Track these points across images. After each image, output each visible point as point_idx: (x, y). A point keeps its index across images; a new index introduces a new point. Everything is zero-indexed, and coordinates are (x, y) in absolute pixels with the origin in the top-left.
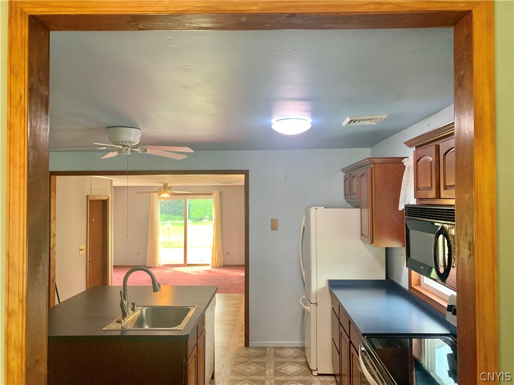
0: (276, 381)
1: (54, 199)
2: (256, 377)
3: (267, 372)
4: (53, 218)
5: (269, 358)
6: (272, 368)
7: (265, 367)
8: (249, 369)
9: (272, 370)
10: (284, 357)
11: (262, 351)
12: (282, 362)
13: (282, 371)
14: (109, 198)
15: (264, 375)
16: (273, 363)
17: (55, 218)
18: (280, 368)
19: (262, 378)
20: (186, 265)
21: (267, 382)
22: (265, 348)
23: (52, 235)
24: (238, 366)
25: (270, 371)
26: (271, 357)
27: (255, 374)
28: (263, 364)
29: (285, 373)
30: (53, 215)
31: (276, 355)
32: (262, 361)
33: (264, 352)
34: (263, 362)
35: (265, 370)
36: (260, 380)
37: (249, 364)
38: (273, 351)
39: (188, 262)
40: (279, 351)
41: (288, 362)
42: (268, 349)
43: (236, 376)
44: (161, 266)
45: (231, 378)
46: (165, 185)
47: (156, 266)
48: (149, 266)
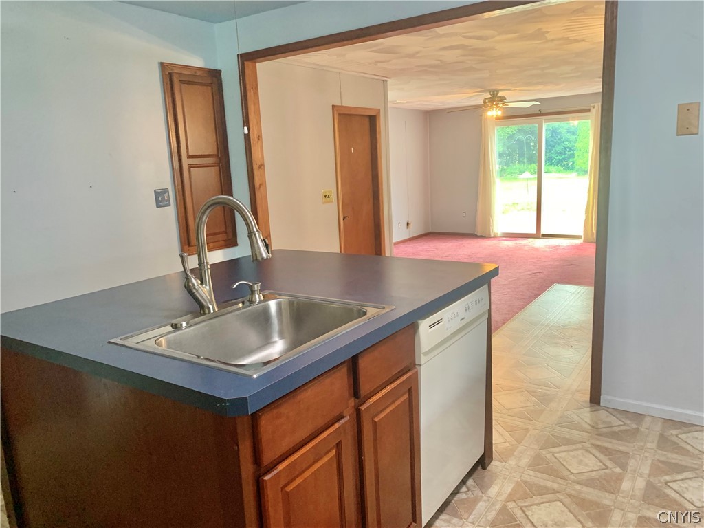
0: (643, 520)
1: (254, 104)
2: (591, 490)
3: (626, 485)
4: (256, 137)
5: (642, 444)
6: (641, 475)
7: (624, 467)
8: (580, 462)
9: (640, 484)
10: (686, 453)
11: (628, 422)
12: (676, 464)
13: (669, 492)
14: (379, 112)
15: (614, 491)
16: (649, 462)
17: (259, 138)
18: (666, 483)
19: (607, 499)
20: (538, 235)
21: (616, 517)
22: (638, 417)
23: (255, 167)
24: (556, 449)
25: (634, 484)
26: (649, 445)
27: (590, 483)
28: (621, 459)
29: (675, 501)
30: (256, 132)
31: (664, 441)
32: (621, 448)
33: (634, 426)
34: (623, 453)
35: (619, 479)
36: (598, 505)
37: (584, 448)
38: (658, 428)
39: (543, 231)
40: (674, 432)
41: (694, 470)
42: (648, 420)
43: (539, 475)
44: (499, 235)
45: (527, 478)
46: (494, 94)
47: (490, 235)
48: (479, 235)
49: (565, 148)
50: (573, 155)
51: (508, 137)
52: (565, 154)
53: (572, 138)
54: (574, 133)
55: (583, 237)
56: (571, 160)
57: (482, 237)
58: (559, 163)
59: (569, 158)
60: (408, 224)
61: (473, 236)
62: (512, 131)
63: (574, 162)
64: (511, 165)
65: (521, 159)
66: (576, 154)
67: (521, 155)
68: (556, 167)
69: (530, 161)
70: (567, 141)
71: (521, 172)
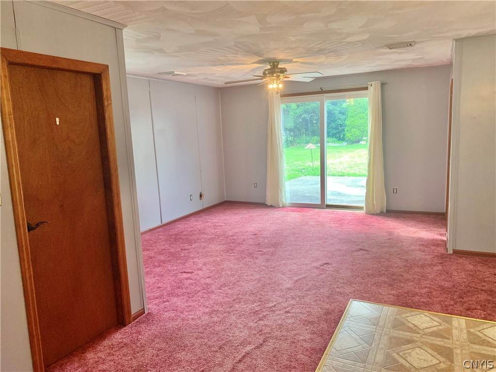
20: (323, 205)
39: (327, 202)
46: (274, 65)
47: (279, 205)
48: (269, 204)
49: (338, 125)
50: (343, 130)
51: (297, 117)
52: (338, 129)
53: (343, 117)
54: (343, 114)
55: (365, 208)
56: (342, 133)
57: (271, 207)
58: (333, 135)
59: (341, 132)
60: (201, 196)
61: (263, 205)
62: (300, 112)
63: (344, 135)
64: (300, 137)
65: (307, 133)
66: (346, 129)
67: (307, 130)
68: (332, 138)
69: (314, 134)
70: (339, 119)
71: (307, 143)
